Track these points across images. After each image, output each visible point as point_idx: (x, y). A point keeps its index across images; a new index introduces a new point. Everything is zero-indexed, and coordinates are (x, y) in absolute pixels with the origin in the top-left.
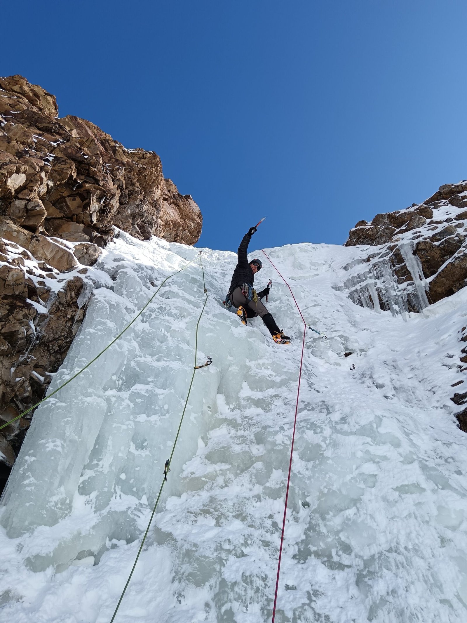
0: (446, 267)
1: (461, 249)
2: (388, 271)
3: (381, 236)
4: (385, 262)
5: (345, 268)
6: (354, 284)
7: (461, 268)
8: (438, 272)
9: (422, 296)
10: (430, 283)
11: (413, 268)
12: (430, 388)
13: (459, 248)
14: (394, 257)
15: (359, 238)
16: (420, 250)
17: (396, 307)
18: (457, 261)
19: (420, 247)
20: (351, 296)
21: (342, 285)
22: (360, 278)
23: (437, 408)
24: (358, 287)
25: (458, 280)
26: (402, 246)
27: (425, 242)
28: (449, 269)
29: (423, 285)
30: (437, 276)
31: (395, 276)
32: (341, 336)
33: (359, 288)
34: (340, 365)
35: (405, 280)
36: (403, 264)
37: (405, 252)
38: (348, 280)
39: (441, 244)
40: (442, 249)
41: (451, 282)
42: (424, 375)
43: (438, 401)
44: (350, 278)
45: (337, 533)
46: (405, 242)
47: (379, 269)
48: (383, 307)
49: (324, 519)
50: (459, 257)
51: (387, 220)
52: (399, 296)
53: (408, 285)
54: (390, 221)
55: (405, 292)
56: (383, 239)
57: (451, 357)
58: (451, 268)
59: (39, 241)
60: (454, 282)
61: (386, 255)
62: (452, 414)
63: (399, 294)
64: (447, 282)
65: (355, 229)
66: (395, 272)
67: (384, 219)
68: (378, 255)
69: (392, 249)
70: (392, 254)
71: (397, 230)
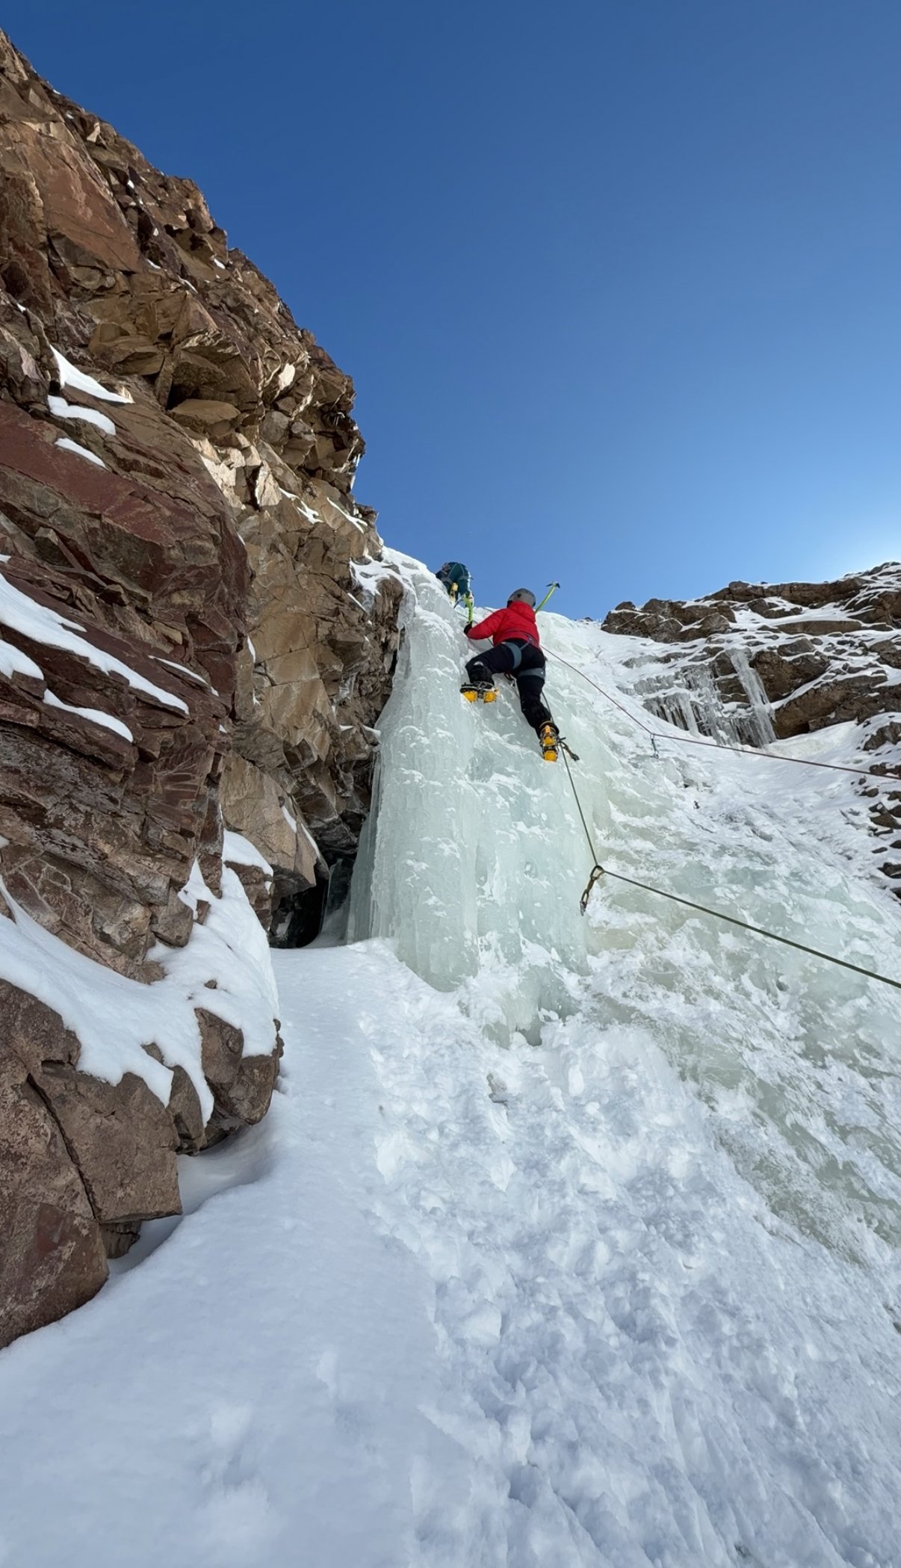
0: (807, 693)
1: (827, 674)
2: (706, 681)
3: (662, 631)
4: (703, 668)
5: (627, 664)
6: (651, 690)
7: (827, 699)
8: (791, 698)
9: (765, 725)
10: (777, 711)
11: (751, 683)
12: (840, 851)
13: (824, 672)
14: (716, 664)
15: (626, 626)
16: (760, 663)
17: (722, 733)
18: (825, 689)
19: (763, 658)
20: (648, 705)
21: (632, 687)
22: (660, 683)
23: (860, 878)
24: (660, 694)
25: (817, 714)
26: (734, 651)
27: (772, 654)
28: (810, 697)
29: (767, 711)
30: (790, 703)
31: (719, 691)
32: (676, 759)
33: (662, 696)
34: (684, 800)
35: (732, 700)
36: (731, 676)
37: (738, 661)
38: (641, 682)
39: (794, 661)
40: (795, 668)
41: (806, 716)
42: (825, 832)
43: (860, 870)
44: (645, 679)
45: (852, 1029)
46: (737, 646)
47: (691, 675)
48: (703, 730)
49: (824, 1008)
50: (827, 684)
51: (666, 610)
52: (725, 719)
53: (738, 707)
54: (673, 613)
55: (736, 716)
56: (665, 635)
57: (856, 814)
58: (814, 696)
59: (315, 496)
60: (811, 715)
61: (703, 658)
62: (887, 889)
63: (726, 716)
64: (801, 714)
65: (617, 612)
66: (719, 685)
67: (664, 607)
68: (685, 655)
69: (711, 652)
70: (714, 658)
71: (685, 628)
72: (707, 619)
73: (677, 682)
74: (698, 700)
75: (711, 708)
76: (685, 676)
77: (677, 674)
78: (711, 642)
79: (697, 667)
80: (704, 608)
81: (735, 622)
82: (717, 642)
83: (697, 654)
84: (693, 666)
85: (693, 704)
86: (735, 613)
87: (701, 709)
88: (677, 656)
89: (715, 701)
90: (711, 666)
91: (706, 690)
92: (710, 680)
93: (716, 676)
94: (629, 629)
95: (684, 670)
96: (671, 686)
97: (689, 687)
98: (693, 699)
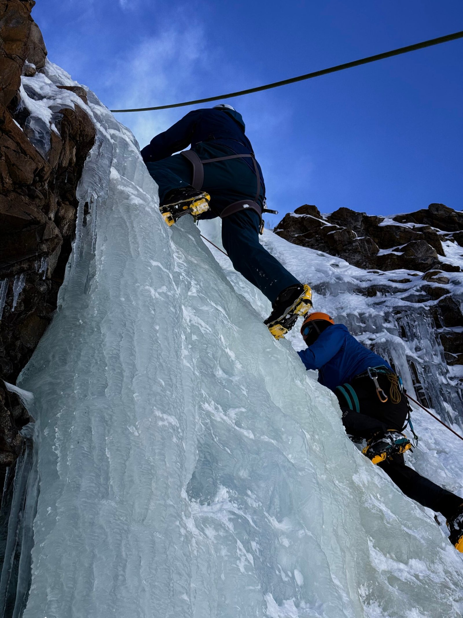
2: (425, 330)
3: (355, 251)
4: (420, 312)
14: (440, 311)
15: (308, 236)
17: (446, 406)
31: (442, 347)
35: (459, 361)
47: (405, 319)
51: (359, 224)
52: (451, 387)
54: (367, 229)
56: (357, 257)
61: (421, 300)
63: (453, 383)
65: (297, 216)
66: (443, 339)
67: (357, 220)
68: (397, 291)
69: (434, 293)
70: (436, 302)
71: (382, 252)
72: (412, 245)
73: (386, 325)
74: (415, 355)
75: (433, 369)
76: (398, 320)
77: (387, 314)
78: (431, 280)
79: (413, 310)
80: (405, 231)
81: (443, 254)
82: (440, 280)
83: (413, 292)
84: (410, 308)
85: (409, 359)
86: (442, 243)
87: (420, 369)
88: (385, 290)
89: (437, 360)
90: (433, 311)
91: (425, 343)
92: (431, 330)
93: (439, 326)
94: (312, 240)
95: (397, 310)
96: (378, 330)
97: (403, 335)
98: (409, 352)
